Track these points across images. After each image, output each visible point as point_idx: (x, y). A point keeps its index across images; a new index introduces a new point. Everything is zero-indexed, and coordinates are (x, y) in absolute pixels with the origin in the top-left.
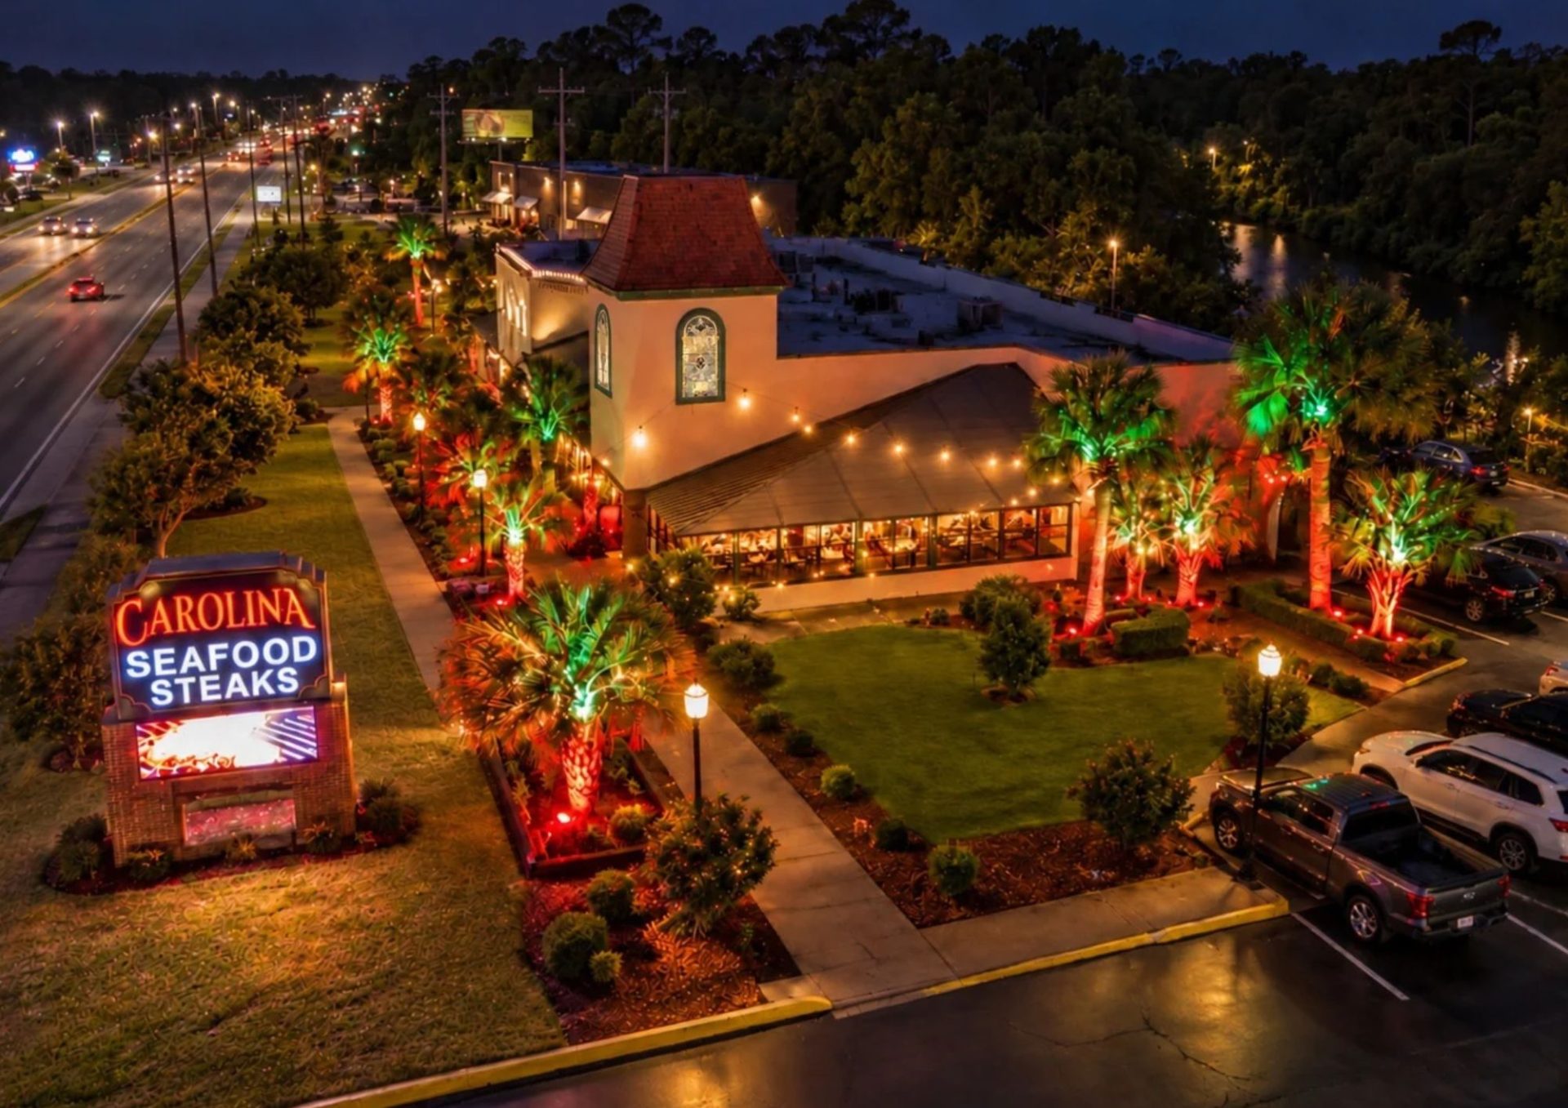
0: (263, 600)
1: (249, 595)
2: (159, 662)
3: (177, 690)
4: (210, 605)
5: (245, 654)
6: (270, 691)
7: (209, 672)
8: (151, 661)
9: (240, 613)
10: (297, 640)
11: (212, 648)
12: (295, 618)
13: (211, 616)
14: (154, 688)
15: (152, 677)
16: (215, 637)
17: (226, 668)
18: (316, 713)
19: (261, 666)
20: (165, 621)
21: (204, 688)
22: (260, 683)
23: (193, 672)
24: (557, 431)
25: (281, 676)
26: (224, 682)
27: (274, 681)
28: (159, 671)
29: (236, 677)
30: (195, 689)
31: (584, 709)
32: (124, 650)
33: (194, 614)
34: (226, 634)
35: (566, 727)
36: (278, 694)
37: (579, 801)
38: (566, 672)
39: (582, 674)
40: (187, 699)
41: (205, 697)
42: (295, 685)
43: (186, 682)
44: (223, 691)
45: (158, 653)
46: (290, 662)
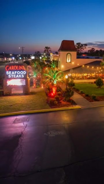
0: (21, 67)
1: (19, 66)
2: (10, 73)
3: (11, 76)
4: (15, 67)
5: (19, 73)
6: (21, 77)
7: (15, 74)
8: (9, 73)
9: (18, 68)
10: (24, 72)
11: (15, 72)
12: (24, 69)
13: (15, 68)
14: (9, 75)
15: (9, 74)
16: (16, 71)
17: (16, 74)
18: (25, 80)
19: (20, 74)
20: (11, 69)
21: (14, 76)
22: (20, 76)
23: (13, 74)
24: (55, 67)
25: (22, 75)
26: (16, 76)
27: (21, 76)
28: (10, 74)
29: (17, 75)
30: (13, 76)
31: (55, 83)
32: (6, 71)
33: (14, 68)
34: (17, 70)
35: (53, 84)
36: (22, 77)
37: (54, 93)
38: (53, 79)
39: (55, 79)
40: (12, 77)
41: (14, 77)
42: (23, 77)
43: (12, 75)
44: (16, 77)
45: (10, 72)
46: (23, 74)
